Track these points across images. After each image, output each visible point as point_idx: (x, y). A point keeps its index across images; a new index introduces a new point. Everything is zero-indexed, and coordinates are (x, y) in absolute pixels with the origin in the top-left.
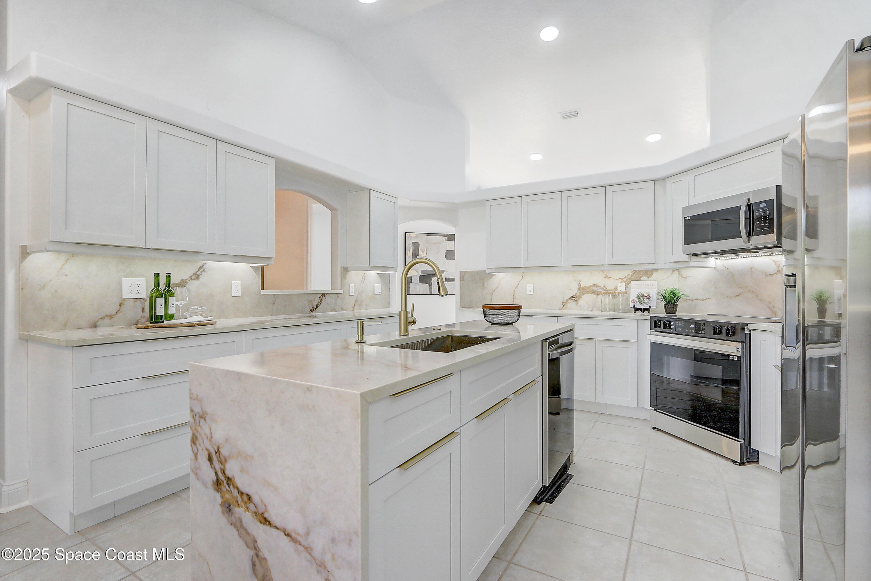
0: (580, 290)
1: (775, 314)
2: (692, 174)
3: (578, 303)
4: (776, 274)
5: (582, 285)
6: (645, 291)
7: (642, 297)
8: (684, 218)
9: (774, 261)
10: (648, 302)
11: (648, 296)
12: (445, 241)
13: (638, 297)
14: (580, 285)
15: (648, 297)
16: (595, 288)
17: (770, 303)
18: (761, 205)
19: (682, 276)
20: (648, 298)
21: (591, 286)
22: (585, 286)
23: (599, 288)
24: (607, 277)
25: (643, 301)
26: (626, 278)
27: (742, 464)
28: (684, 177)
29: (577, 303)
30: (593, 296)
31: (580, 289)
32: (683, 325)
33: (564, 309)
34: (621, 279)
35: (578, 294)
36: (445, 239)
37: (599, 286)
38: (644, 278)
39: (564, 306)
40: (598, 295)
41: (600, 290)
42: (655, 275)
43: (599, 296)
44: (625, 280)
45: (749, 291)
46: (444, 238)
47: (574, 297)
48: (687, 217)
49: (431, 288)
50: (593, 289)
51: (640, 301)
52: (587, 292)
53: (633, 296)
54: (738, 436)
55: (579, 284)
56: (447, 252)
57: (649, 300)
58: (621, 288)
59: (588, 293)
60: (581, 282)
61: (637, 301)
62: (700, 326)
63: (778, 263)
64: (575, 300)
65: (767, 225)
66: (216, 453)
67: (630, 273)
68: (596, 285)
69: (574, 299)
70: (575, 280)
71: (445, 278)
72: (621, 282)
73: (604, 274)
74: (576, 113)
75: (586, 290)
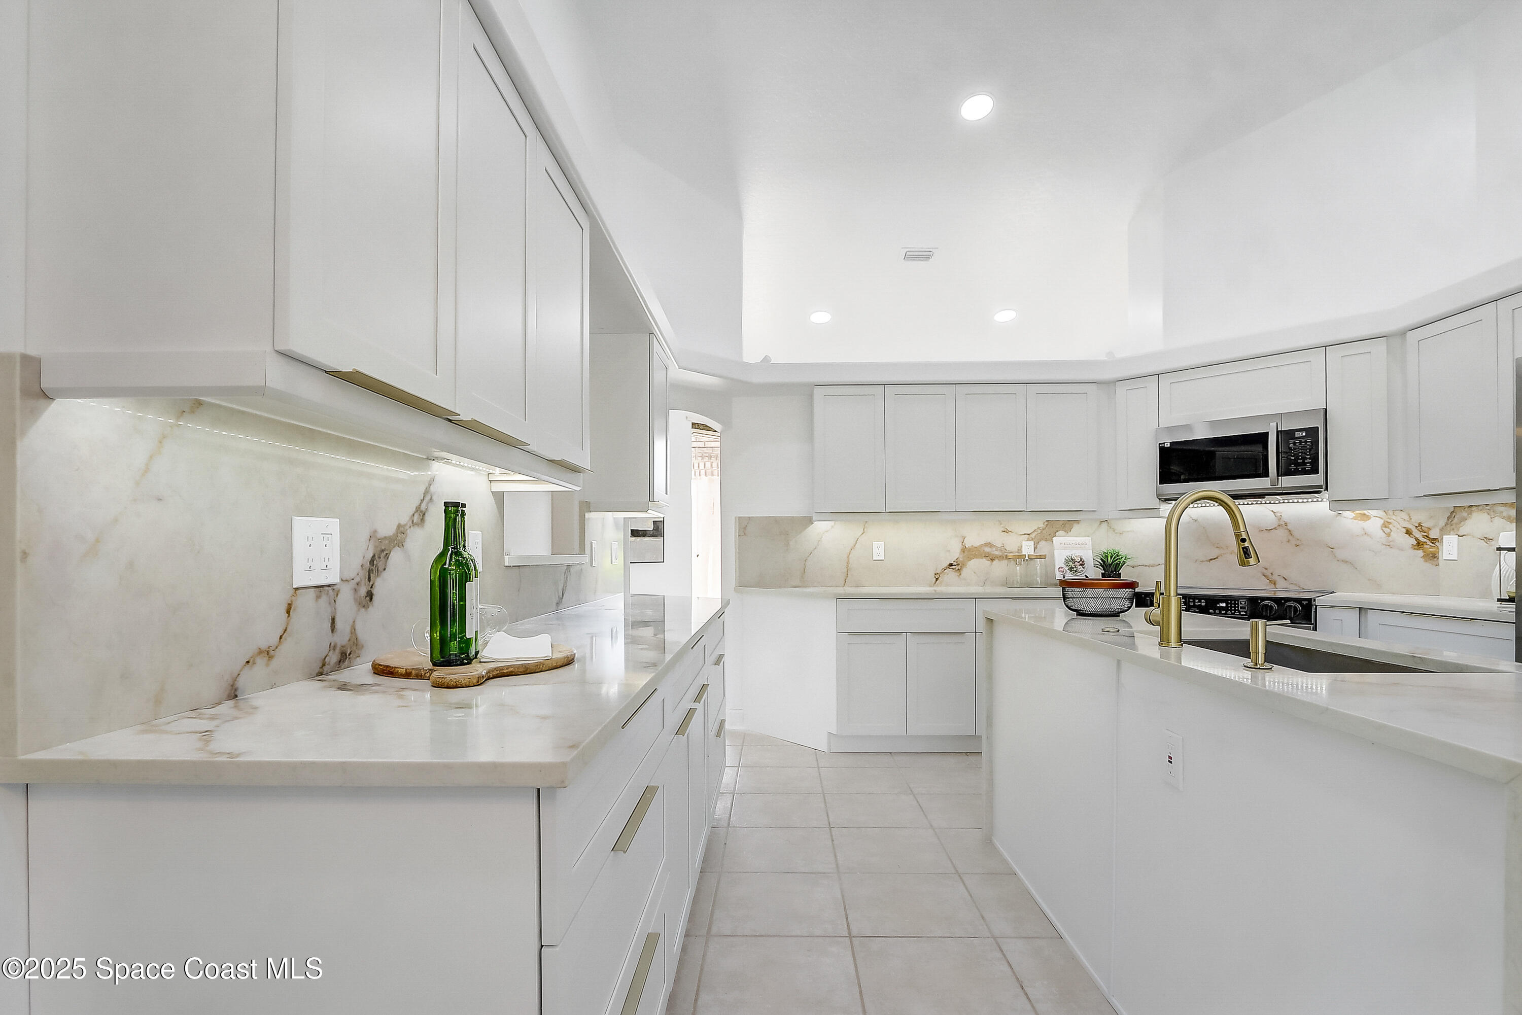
0: (964, 552)
2: (1165, 381)
3: (960, 574)
4: (1275, 528)
5: (968, 544)
6: (1076, 554)
7: (1074, 564)
8: (1160, 444)
9: (1272, 511)
10: (1082, 571)
11: (1081, 560)
13: (1067, 562)
14: (964, 544)
15: (1081, 562)
16: (987, 549)
17: (1266, 569)
18: (1297, 434)
19: (1114, 531)
20: (1081, 565)
21: (981, 546)
22: (972, 546)
23: (994, 549)
24: (1006, 531)
25: (1075, 569)
26: (1036, 533)
28: (1152, 383)
29: (959, 574)
30: (985, 562)
31: (964, 550)
32: (1203, 605)
33: (937, 586)
34: (1029, 534)
35: (961, 559)
37: (995, 546)
38: (1061, 533)
39: (937, 579)
40: (992, 560)
41: (996, 553)
42: (1076, 528)
43: (994, 562)
44: (1033, 536)
47: (955, 564)
48: (1164, 443)
50: (985, 550)
51: (1071, 569)
52: (976, 556)
53: (1059, 562)
55: (963, 542)
57: (1083, 568)
58: (1028, 549)
59: (976, 558)
60: (965, 539)
61: (1067, 569)
62: (1238, 604)
63: (1278, 515)
64: (956, 569)
65: (1308, 463)
67: (1042, 525)
68: (989, 544)
69: (953, 567)
70: (957, 536)
72: (1028, 538)
73: (1002, 526)
74: (929, 253)
75: (974, 552)
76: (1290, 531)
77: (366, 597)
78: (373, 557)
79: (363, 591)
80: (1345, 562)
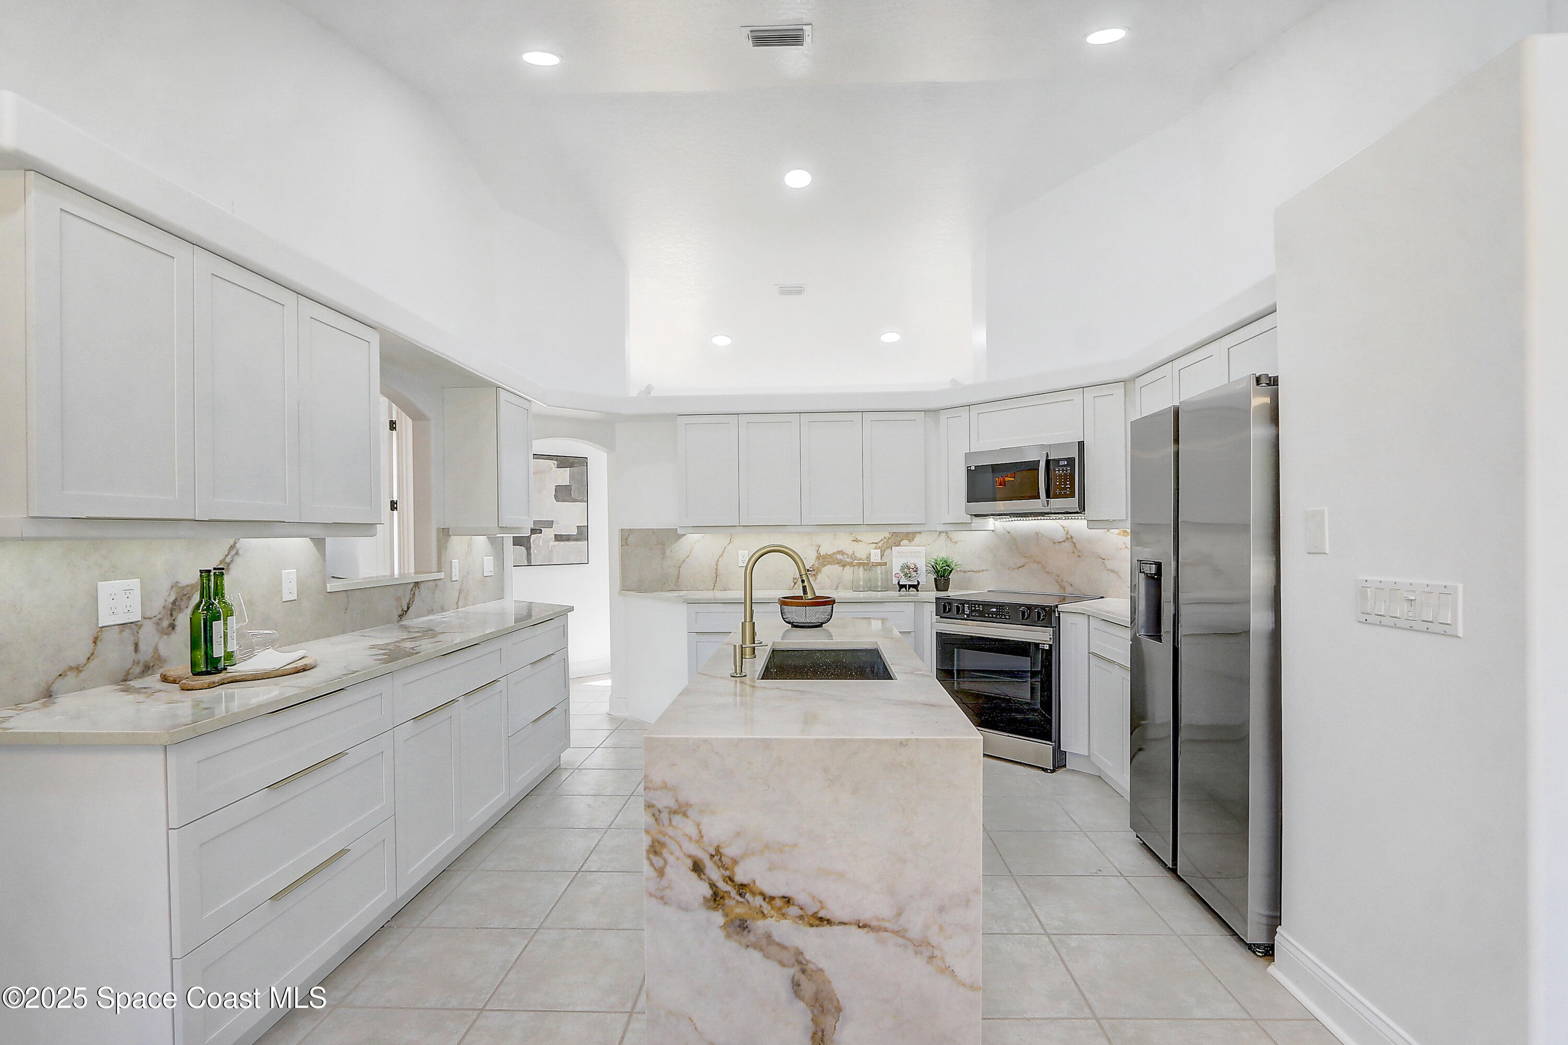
0: (819, 559)
1: (1064, 589)
2: (975, 411)
3: (816, 579)
4: (1064, 541)
5: (823, 551)
6: (911, 561)
7: (909, 570)
8: (968, 467)
9: (1062, 526)
10: (915, 576)
11: (915, 567)
12: (554, 469)
13: (902, 569)
15: (915, 569)
16: (839, 557)
17: (1058, 576)
18: (1061, 463)
19: (951, 540)
20: (915, 571)
21: (834, 554)
22: (826, 554)
23: (846, 556)
24: (856, 541)
25: (909, 575)
26: (882, 542)
27: (1053, 771)
28: (964, 413)
29: (814, 579)
30: (837, 568)
31: (818, 557)
32: (981, 609)
33: (795, 589)
34: (876, 543)
35: (817, 566)
36: (553, 466)
37: (846, 554)
38: (905, 542)
39: (795, 583)
40: (844, 566)
41: (847, 560)
42: (918, 538)
43: (846, 568)
44: (880, 545)
45: (1034, 561)
46: (552, 464)
47: (811, 569)
48: (971, 467)
49: (529, 554)
50: (838, 558)
51: (906, 575)
52: (829, 562)
53: (896, 569)
54: (1050, 740)
55: (818, 551)
56: (559, 489)
57: (917, 574)
58: (876, 556)
59: (830, 564)
60: (820, 548)
61: (902, 575)
62: (1004, 609)
63: (1066, 529)
64: (812, 574)
65: (1068, 488)
66: (712, 856)
67: (888, 535)
68: (841, 552)
70: (812, 545)
71: (555, 535)
72: (876, 547)
73: (853, 535)
74: (801, 289)
75: (828, 560)
76: (1074, 544)
77: (168, 627)
78: (175, 600)
79: (165, 623)
80: (1113, 571)
